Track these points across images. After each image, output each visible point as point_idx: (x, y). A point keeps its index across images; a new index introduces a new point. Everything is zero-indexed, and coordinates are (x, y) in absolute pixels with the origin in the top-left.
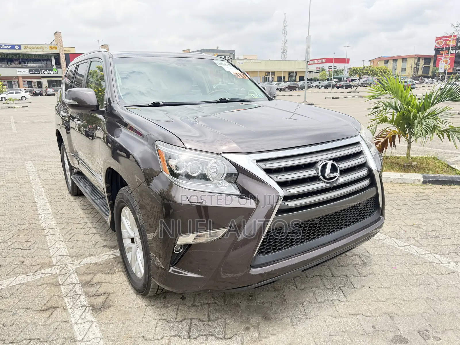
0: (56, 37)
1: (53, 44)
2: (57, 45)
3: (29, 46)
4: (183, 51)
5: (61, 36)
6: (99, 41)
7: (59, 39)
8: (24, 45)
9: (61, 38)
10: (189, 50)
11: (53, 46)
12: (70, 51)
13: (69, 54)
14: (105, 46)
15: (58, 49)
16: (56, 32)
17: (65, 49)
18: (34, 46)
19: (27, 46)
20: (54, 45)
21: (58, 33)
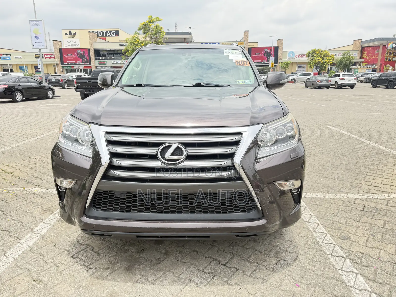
0: (244, 35)
1: (242, 40)
2: (244, 41)
3: (225, 43)
4: (354, 41)
5: (248, 34)
6: (273, 36)
8: (222, 43)
9: (247, 36)
10: (361, 39)
11: (241, 42)
12: (253, 45)
13: (251, 48)
14: (280, 40)
15: (244, 44)
16: (245, 31)
17: (249, 44)
18: (228, 43)
19: (223, 43)
21: (246, 32)
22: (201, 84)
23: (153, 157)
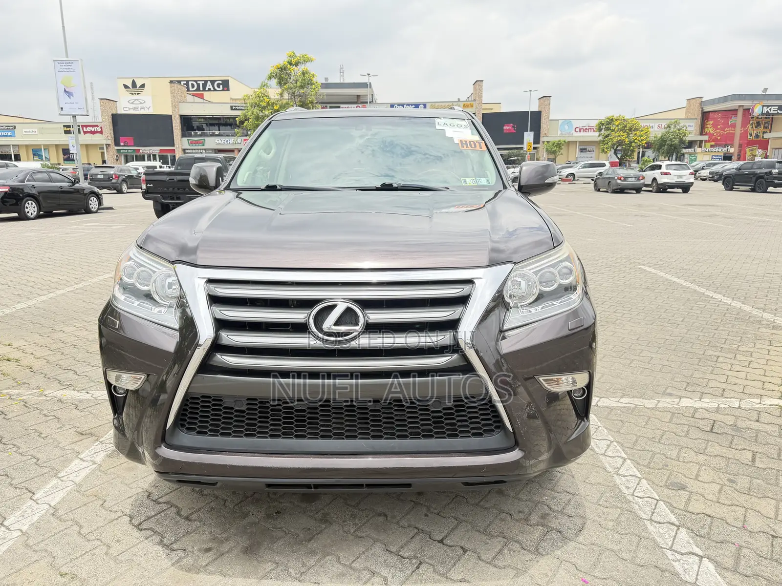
0: (475, 89)
1: (470, 99)
2: (475, 100)
3: (437, 104)
4: (687, 100)
5: (482, 87)
6: (530, 91)
7: (477, 92)
8: (431, 104)
9: (481, 89)
10: (702, 97)
11: (469, 103)
12: (492, 109)
14: (545, 98)
15: (474, 107)
16: (476, 82)
17: (484, 106)
18: (443, 104)
19: (434, 104)
20: (471, 101)
21: (478, 82)
22: (391, 185)
23: (300, 328)
